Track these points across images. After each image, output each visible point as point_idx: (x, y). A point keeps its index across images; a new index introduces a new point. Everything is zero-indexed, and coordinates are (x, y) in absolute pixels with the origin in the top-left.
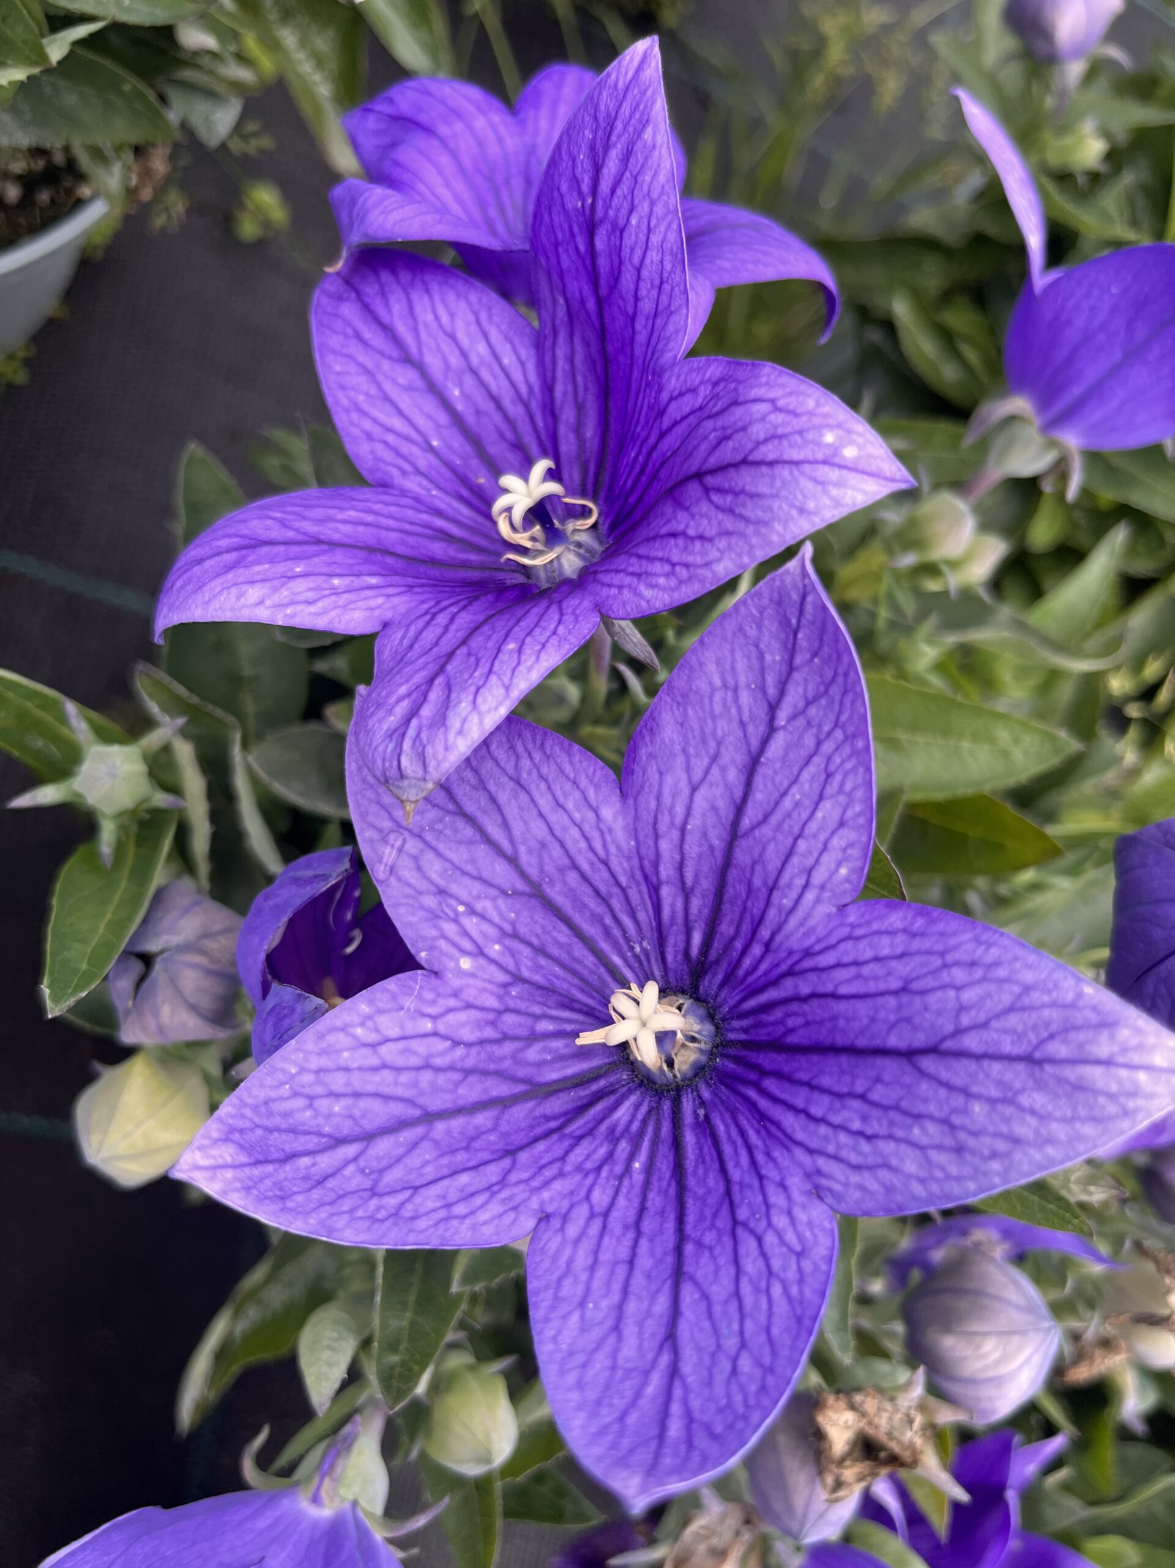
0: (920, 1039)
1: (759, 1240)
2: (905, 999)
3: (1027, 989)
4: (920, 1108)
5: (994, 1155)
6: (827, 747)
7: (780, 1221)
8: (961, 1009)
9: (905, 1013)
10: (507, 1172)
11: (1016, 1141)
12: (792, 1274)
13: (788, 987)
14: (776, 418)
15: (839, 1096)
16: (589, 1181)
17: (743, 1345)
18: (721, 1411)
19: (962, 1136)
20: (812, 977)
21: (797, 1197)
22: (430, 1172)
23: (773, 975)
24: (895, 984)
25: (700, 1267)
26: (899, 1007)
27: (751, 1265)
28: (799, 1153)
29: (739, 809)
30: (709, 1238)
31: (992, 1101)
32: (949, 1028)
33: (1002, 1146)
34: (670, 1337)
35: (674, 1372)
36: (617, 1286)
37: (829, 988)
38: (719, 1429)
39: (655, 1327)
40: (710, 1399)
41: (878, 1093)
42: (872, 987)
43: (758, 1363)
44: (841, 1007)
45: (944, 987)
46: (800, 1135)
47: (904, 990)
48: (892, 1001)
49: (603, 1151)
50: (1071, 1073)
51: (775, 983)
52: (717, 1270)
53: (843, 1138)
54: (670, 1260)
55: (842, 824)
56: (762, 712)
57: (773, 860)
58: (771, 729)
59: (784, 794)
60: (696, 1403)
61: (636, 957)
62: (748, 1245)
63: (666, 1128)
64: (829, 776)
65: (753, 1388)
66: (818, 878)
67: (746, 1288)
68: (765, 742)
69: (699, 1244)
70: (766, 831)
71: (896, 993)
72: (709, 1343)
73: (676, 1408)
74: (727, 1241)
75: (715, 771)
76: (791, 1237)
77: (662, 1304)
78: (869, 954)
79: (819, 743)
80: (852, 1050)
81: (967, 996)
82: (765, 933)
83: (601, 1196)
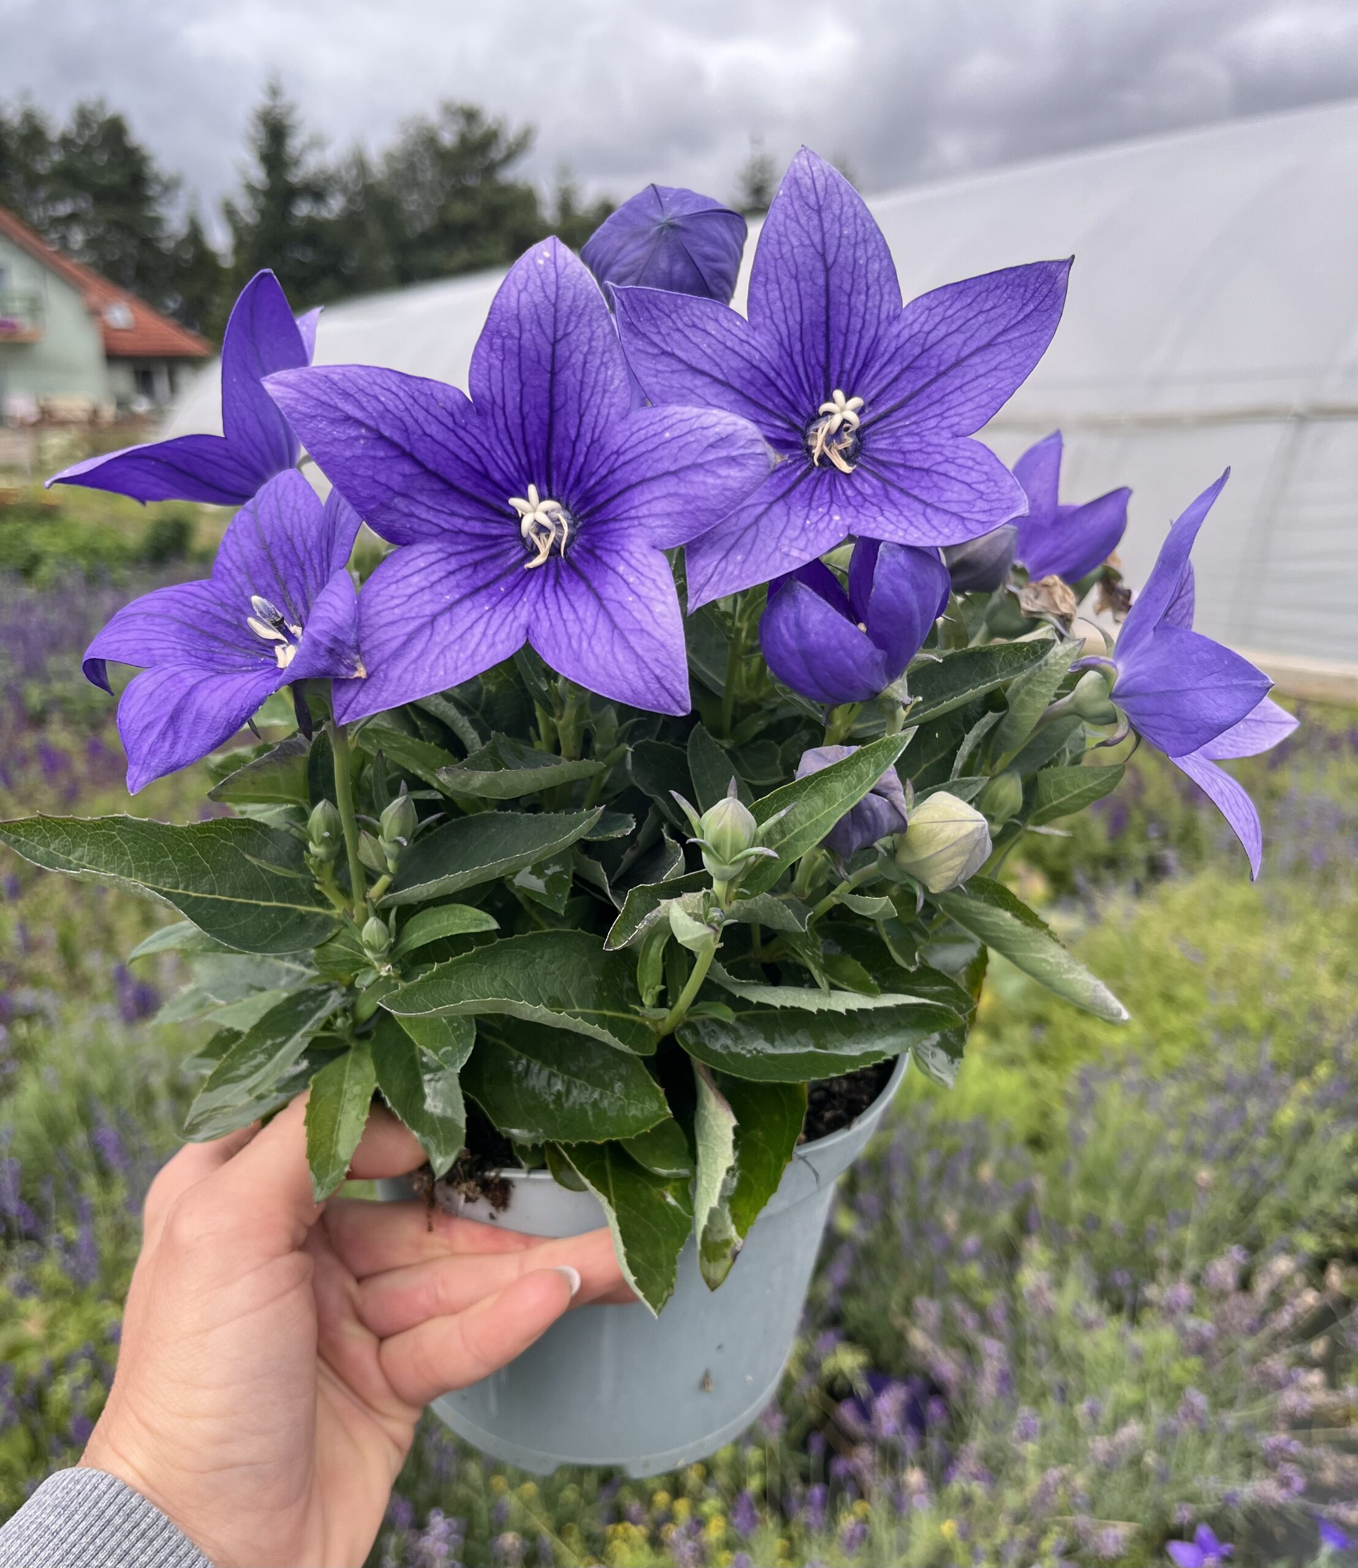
0: (819, 265)
1: (929, 333)
2: (800, 277)
3: (787, 216)
4: (851, 260)
5: (863, 225)
6: (680, 325)
7: (916, 327)
8: (802, 245)
9: (807, 276)
10: (939, 463)
11: (855, 215)
12: (940, 309)
13: (797, 358)
15: (850, 310)
16: (924, 433)
17: (981, 312)
18: (1013, 299)
19: (859, 238)
20: (793, 339)
21: (902, 324)
22: (957, 487)
23: (792, 370)
24: (794, 284)
25: (950, 356)
26: (805, 279)
27: (942, 330)
28: (881, 332)
29: (716, 380)
30: (934, 363)
31: (841, 226)
32: (812, 249)
33: (859, 221)
34: (989, 345)
35: (1005, 331)
36: (975, 384)
37: (798, 327)
38: (1022, 290)
39: (987, 355)
40: (1010, 308)
41: (847, 287)
42: (796, 298)
43: (986, 300)
44: (806, 322)
45: (793, 254)
46: (872, 332)
47: (796, 278)
48: (802, 284)
49: (906, 440)
50: (821, 195)
51: (796, 367)
52: (949, 346)
53: (870, 304)
54: (951, 373)
55: (716, 320)
56: (666, 360)
57: (736, 363)
58: (672, 355)
59: (705, 354)
60: (1014, 312)
61: (794, 462)
62: (932, 337)
63: (880, 425)
64: (694, 326)
65: (999, 292)
66: (743, 337)
67: (954, 327)
68: (680, 360)
69: (939, 365)
70: (724, 365)
71: (798, 283)
72: (984, 330)
73: (1020, 318)
74: (933, 352)
75: (698, 391)
76: (923, 319)
77: (976, 360)
78: (779, 304)
79: (678, 330)
80: (827, 309)
81: (795, 243)
82: (772, 375)
83: (932, 423)
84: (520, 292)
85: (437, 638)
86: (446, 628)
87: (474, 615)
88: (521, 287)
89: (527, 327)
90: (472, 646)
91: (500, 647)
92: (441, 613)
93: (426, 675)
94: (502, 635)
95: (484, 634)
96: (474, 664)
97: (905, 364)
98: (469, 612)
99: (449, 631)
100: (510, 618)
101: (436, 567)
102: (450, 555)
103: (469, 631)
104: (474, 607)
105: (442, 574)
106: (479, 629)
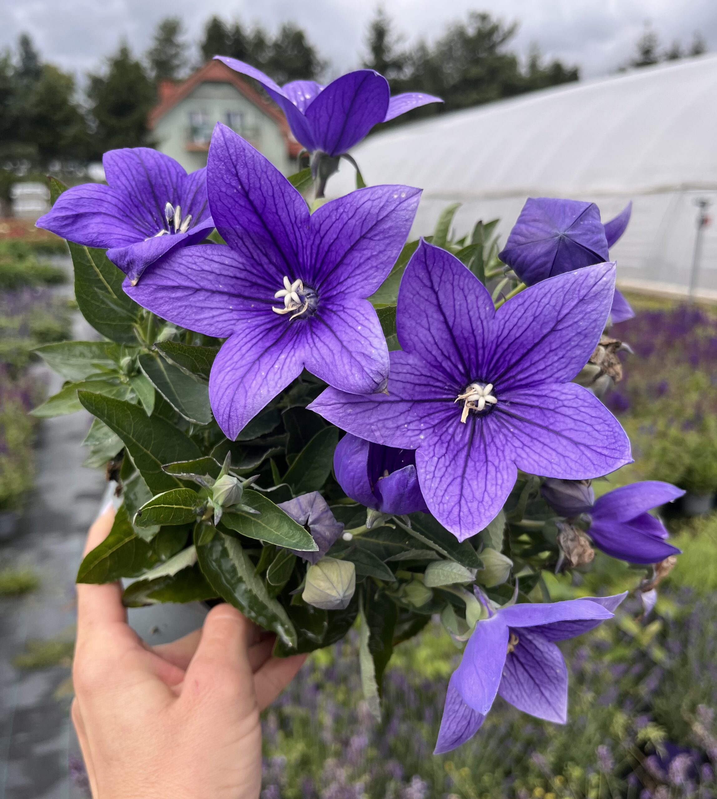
0: (552, 325)
1: (564, 406)
2: (538, 319)
3: (563, 287)
4: (568, 337)
5: (594, 328)
6: (456, 283)
7: (563, 397)
8: (554, 307)
9: (541, 322)
10: (494, 465)
11: (595, 320)
12: (581, 403)
13: (500, 351)
14: (376, 203)
15: (544, 357)
16: (509, 444)
17: (591, 426)
18: (607, 439)
19: (584, 332)
20: (506, 340)
21: (560, 389)
23: (492, 352)
24: (531, 319)
25: (559, 427)
26: (538, 323)
27: (570, 412)
28: (548, 380)
29: (446, 322)
30: (552, 420)
31: (582, 318)
32: (556, 314)
33: (593, 325)
34: (576, 444)
35: (587, 447)
36: (550, 451)
37: (513, 338)
38: (614, 441)
39: (570, 447)
40: (602, 441)
41: (554, 346)
42: (525, 326)
43: (600, 424)
44: (521, 339)
45: (544, 307)
46: (544, 377)
47: (535, 318)
48: (534, 323)
49: (501, 436)
50: (591, 295)
51: (495, 353)
52: (564, 422)
53: (556, 365)
54: (551, 434)
55: (477, 298)
56: (430, 292)
57: (466, 324)
58: (436, 293)
59: (454, 306)
60: (601, 445)
61: (449, 389)
62: (564, 410)
63: (504, 416)
64: (463, 290)
65: (607, 428)
66: (483, 317)
67: (575, 417)
68: (437, 298)
69: (551, 424)
70: (458, 320)
71: (533, 321)
72: (585, 434)
73: (599, 450)
74: (556, 415)
75: (430, 320)
76: (570, 397)
77: (564, 442)
78: (516, 320)
79: (452, 284)
80: (536, 345)
81: (553, 302)
82: (480, 345)
83: (517, 444)
84: (369, 200)
85: (191, 299)
86: (201, 298)
87: (221, 305)
88: (372, 198)
89: (357, 218)
90: (202, 316)
91: (213, 328)
92: (207, 290)
93: (167, 308)
94: (220, 325)
95: (213, 317)
96: (193, 324)
97: (542, 406)
98: (220, 301)
99: (201, 300)
100: (233, 322)
101: (232, 269)
102: (246, 270)
103: (209, 310)
104: (226, 301)
105: (231, 274)
106: (215, 313)
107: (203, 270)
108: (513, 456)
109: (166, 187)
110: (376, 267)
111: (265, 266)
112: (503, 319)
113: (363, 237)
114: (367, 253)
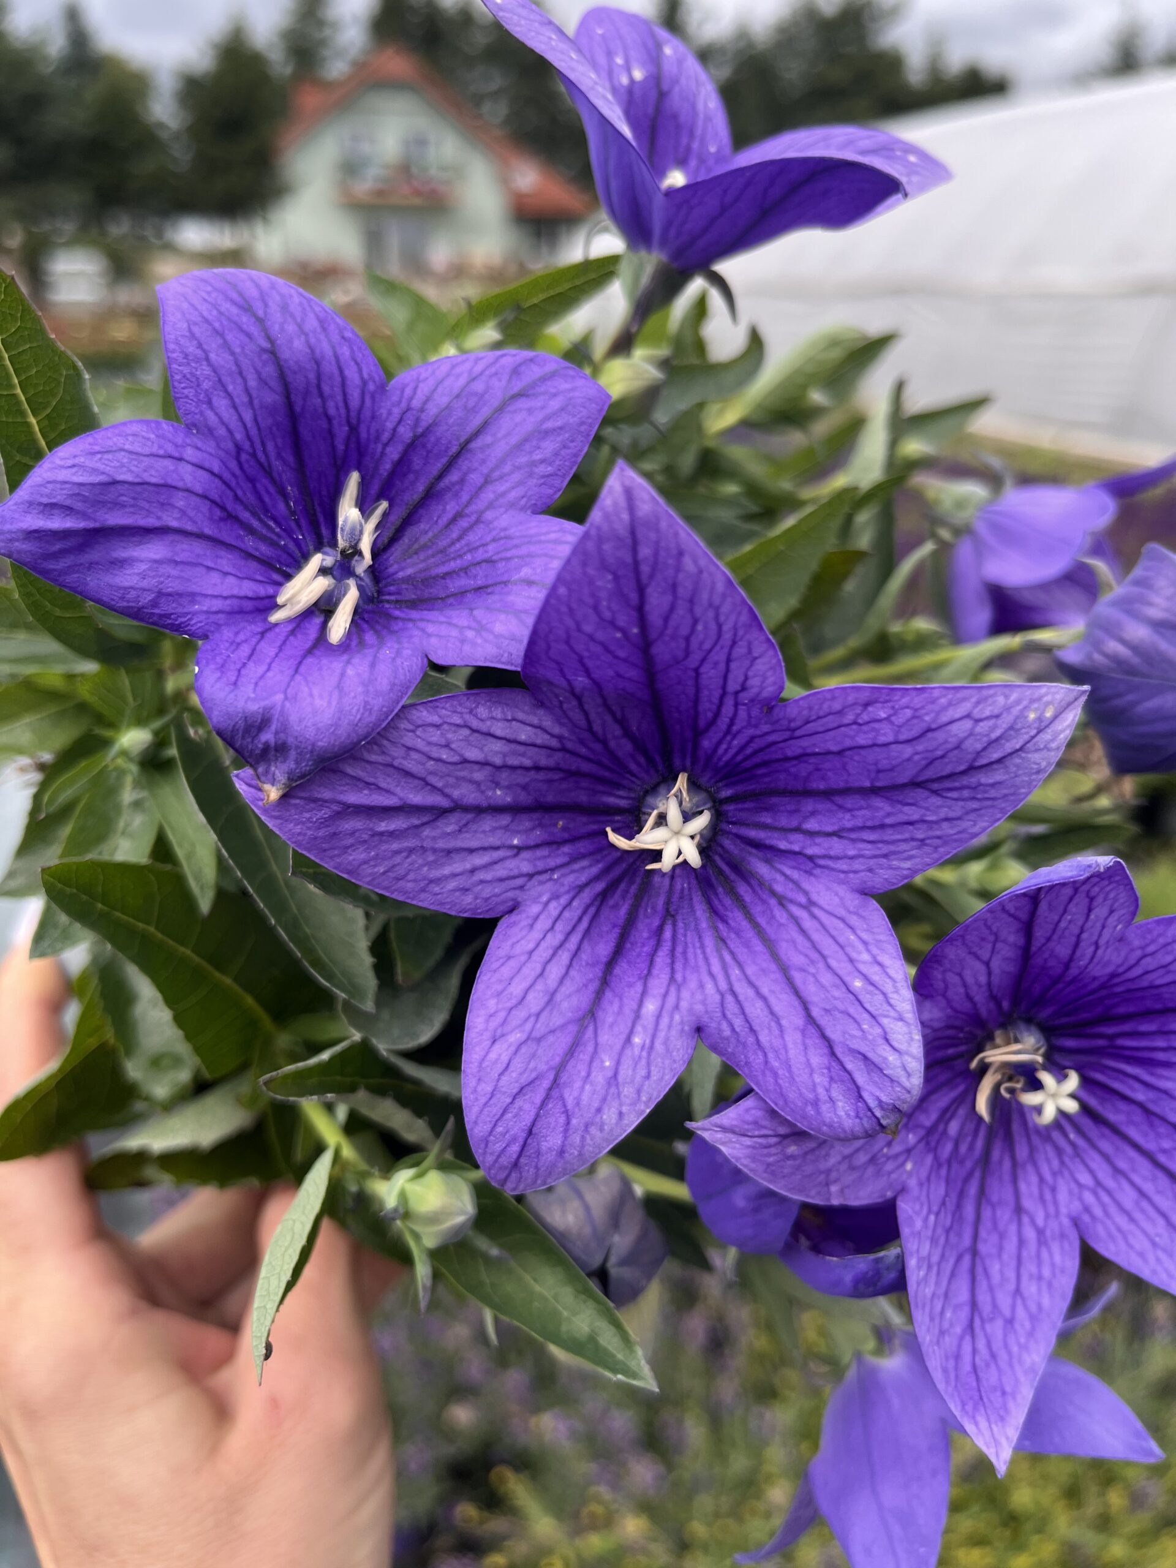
84: (968, 716)
85: (427, 832)
86: (449, 829)
87: (492, 840)
88: (977, 714)
89: (920, 748)
90: (447, 871)
91: (469, 899)
92: (466, 809)
93: (363, 856)
94: (487, 892)
95: (473, 871)
96: (423, 890)
98: (494, 830)
99: (449, 834)
100: (519, 882)
101: (531, 751)
102: (564, 749)
103: (465, 854)
104: (506, 828)
105: (527, 762)
106: (479, 860)
107: (465, 761)
108: (1076, 1206)
109: (329, 419)
110: (922, 840)
111: (612, 744)
112: (1143, 948)
113: (915, 784)
114: (913, 813)
